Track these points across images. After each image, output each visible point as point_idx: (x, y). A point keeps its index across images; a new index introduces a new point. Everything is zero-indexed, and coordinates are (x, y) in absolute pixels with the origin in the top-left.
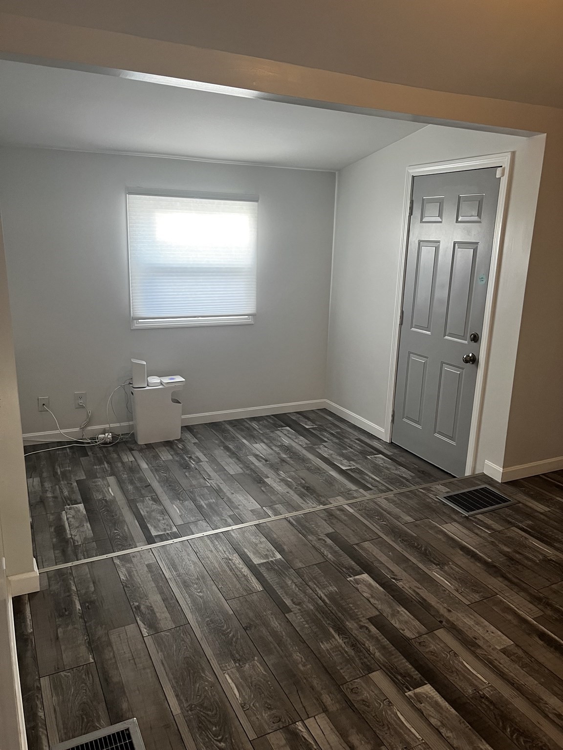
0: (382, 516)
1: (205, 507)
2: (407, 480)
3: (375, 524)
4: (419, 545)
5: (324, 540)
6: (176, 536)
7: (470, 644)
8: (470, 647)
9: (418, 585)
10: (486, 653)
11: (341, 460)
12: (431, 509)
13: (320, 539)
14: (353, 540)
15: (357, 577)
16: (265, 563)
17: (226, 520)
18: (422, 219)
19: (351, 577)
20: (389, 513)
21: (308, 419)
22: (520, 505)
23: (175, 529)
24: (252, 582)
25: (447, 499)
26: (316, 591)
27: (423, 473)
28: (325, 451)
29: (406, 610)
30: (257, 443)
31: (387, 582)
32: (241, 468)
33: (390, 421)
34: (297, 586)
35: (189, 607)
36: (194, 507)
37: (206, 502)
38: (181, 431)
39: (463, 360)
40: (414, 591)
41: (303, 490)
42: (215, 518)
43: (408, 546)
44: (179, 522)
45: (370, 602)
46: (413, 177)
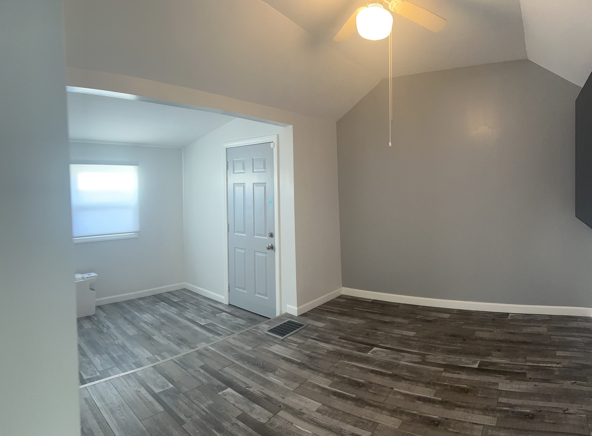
0: (232, 350)
1: (116, 357)
2: (243, 326)
3: (229, 355)
4: (258, 363)
5: (199, 371)
6: (99, 378)
7: (298, 414)
8: (299, 416)
9: (262, 387)
10: (308, 416)
11: (200, 319)
12: (261, 340)
13: (196, 371)
14: (217, 368)
15: (224, 391)
16: (163, 391)
17: (131, 366)
18: (234, 171)
19: (220, 392)
20: (237, 347)
21: (175, 296)
22: (310, 326)
23: (98, 374)
24: (156, 406)
25: (269, 331)
26: (199, 405)
27: (251, 320)
28: (189, 315)
29: (258, 405)
30: (144, 314)
31: (243, 390)
32: (136, 331)
33: (228, 291)
34: (187, 405)
35: (116, 427)
36: (109, 358)
37: (117, 354)
38: (96, 309)
39: (267, 248)
40: (261, 392)
41: (178, 341)
42: (124, 365)
43: (252, 365)
44: (101, 369)
45: (235, 406)
46: (227, 149)
